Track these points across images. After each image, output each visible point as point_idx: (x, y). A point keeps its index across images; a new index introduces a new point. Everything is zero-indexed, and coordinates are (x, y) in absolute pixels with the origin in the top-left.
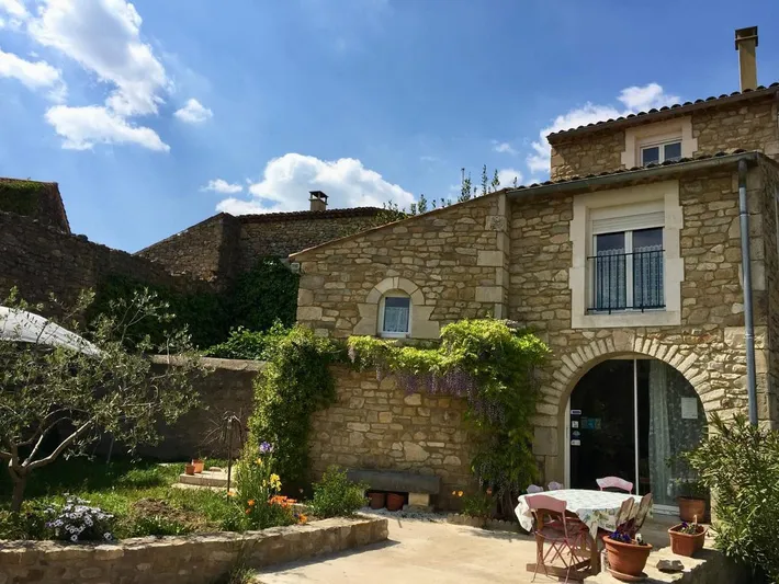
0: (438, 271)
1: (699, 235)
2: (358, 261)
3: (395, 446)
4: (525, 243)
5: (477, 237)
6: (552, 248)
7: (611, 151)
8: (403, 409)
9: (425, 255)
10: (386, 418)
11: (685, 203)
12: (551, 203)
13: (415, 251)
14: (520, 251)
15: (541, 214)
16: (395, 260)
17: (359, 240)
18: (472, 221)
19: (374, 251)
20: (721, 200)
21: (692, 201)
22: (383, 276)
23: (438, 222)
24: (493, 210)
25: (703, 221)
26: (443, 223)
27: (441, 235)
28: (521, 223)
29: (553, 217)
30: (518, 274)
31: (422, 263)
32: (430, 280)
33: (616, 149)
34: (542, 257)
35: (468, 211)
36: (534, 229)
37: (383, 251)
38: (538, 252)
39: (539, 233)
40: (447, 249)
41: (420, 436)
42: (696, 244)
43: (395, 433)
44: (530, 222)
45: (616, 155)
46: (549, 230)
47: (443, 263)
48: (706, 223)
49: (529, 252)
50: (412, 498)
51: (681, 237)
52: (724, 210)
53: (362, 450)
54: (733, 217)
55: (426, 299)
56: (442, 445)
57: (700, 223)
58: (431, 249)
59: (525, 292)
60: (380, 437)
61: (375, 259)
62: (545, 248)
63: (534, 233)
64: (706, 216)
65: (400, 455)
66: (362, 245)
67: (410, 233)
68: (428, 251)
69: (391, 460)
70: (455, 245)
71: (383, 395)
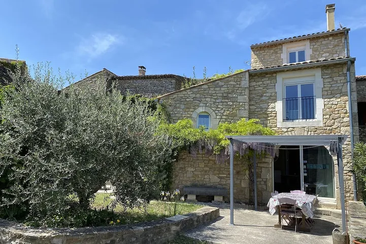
0: (221, 104)
1: (330, 90)
2: (187, 100)
3: (206, 177)
4: (256, 92)
5: (237, 90)
6: (268, 95)
7: (276, 53)
8: (209, 162)
9: (216, 97)
10: (202, 165)
11: (323, 77)
12: (266, 76)
13: (211, 96)
14: (254, 95)
15: (263, 80)
16: (203, 100)
17: (188, 91)
18: (235, 83)
19: (194, 96)
20: (339, 76)
21: (327, 77)
22: (199, 106)
23: (221, 83)
24: (243, 79)
25: (331, 85)
26: (223, 84)
27: (222, 89)
28: (254, 84)
29: (268, 82)
30: (253, 105)
31: (214, 101)
32: (218, 108)
33: (279, 52)
34: (264, 98)
35: (233, 79)
36: (259, 86)
37: (198, 95)
38: (262, 96)
39: (262, 88)
40: (225, 95)
41: (216, 172)
42: (329, 94)
43: (206, 171)
44: (257, 84)
45: (279, 55)
46: (266, 87)
47: (223, 101)
48: (333, 86)
49: (257, 96)
50: (216, 198)
51: (323, 91)
52: (340, 80)
53: (192, 179)
54: (344, 83)
55: (217, 115)
56: (225, 176)
57: (330, 86)
58: (218, 95)
59: (256, 112)
60: (200, 173)
61: (195, 99)
62: (265, 95)
63: (260, 88)
64: (333, 83)
65: (208, 180)
66: (189, 93)
67: (209, 88)
68: (217, 96)
69: (204, 182)
70: (228, 93)
71: (200, 156)
